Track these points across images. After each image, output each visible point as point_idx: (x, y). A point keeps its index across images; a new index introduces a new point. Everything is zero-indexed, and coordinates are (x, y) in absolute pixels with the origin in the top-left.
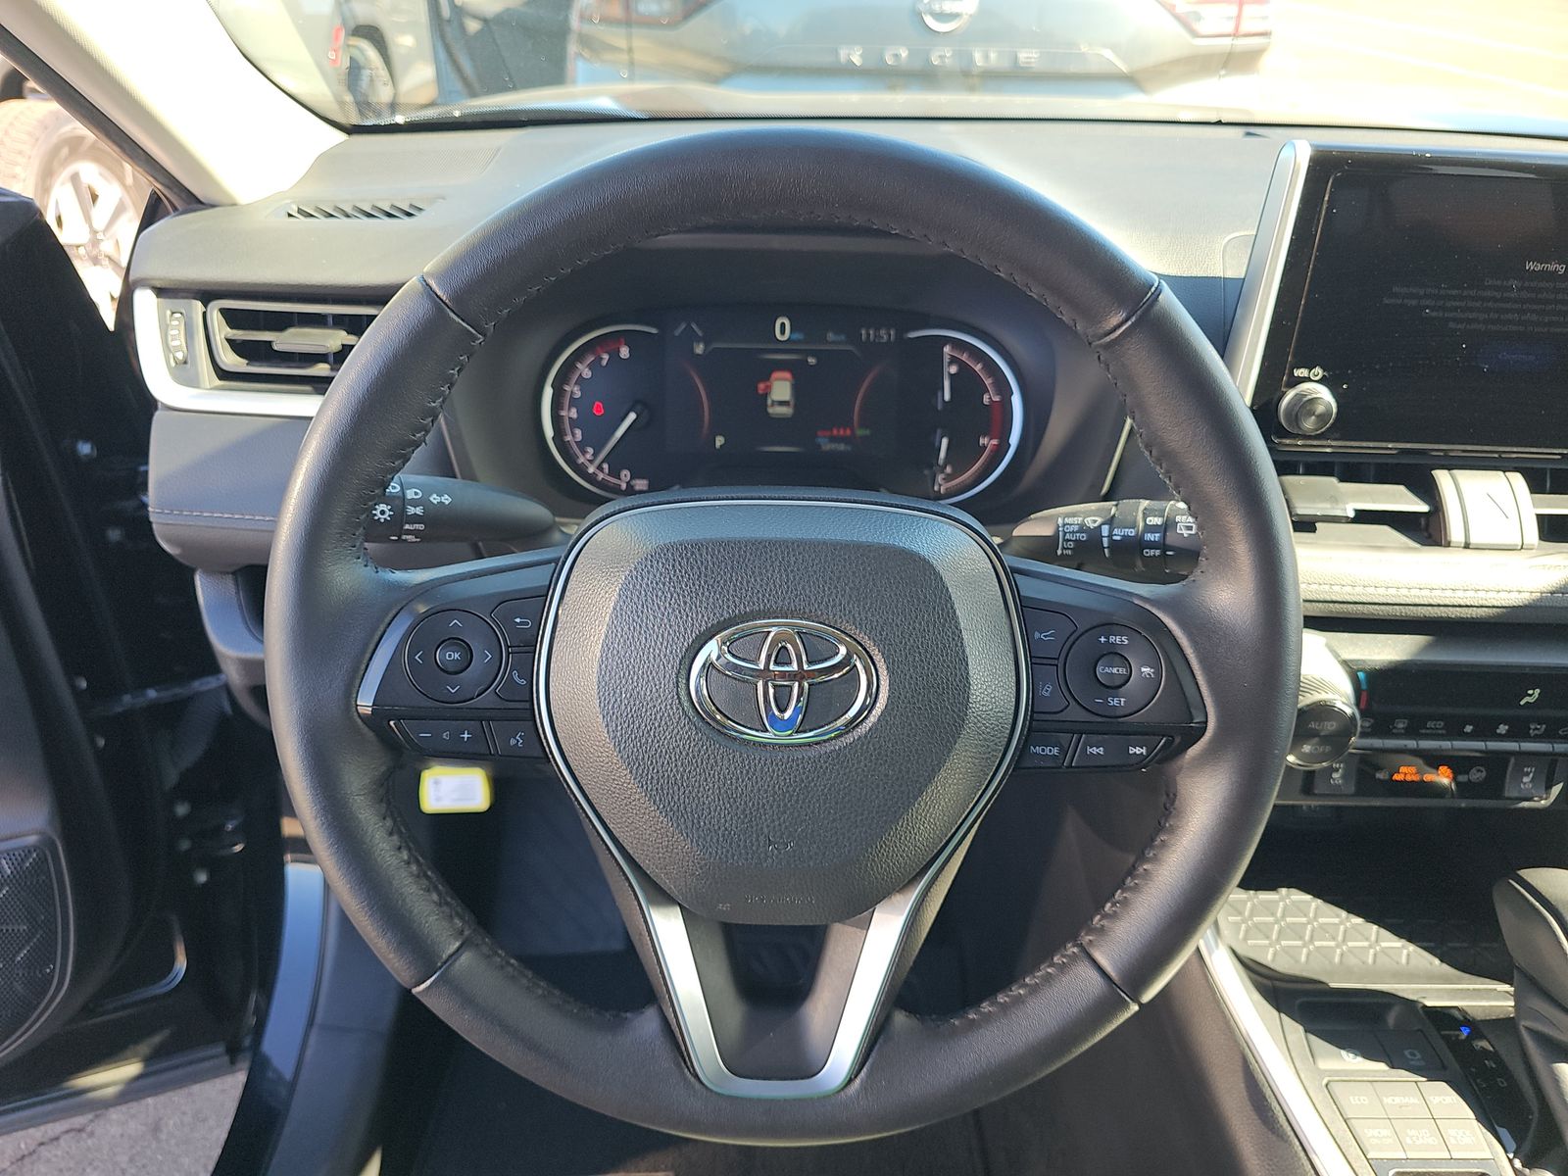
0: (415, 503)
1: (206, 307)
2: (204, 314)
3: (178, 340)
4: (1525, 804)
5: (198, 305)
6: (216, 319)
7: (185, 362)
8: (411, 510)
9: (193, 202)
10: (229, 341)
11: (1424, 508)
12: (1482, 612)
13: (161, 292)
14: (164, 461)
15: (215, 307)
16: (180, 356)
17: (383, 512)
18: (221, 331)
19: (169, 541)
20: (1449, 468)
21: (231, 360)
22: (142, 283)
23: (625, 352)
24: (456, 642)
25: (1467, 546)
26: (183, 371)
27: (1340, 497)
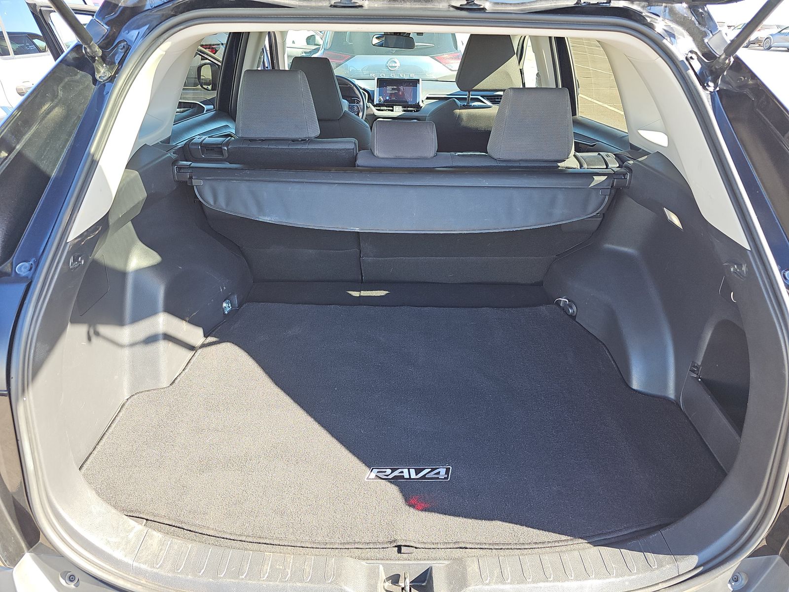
12: (395, 117)
25: (395, 112)
27: (385, 108)
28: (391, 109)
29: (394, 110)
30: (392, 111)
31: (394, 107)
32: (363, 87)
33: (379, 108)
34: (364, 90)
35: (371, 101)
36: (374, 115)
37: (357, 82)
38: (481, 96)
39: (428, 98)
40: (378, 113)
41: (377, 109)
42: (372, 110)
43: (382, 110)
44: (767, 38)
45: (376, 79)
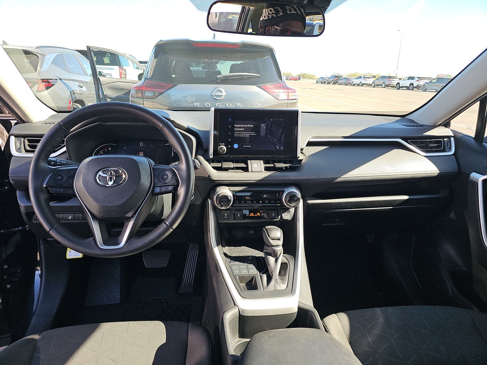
0: (58, 162)
1: (24, 139)
2: (24, 140)
3: (18, 145)
4: (274, 220)
5: (23, 139)
6: (26, 141)
7: (19, 149)
8: (58, 163)
9: (23, 122)
10: (28, 145)
11: (246, 166)
12: (253, 181)
13: (15, 136)
14: (13, 166)
15: (26, 139)
16: (18, 147)
17: (52, 163)
18: (27, 143)
19: (12, 180)
20: (250, 160)
21: (28, 148)
22: (12, 135)
23: (110, 149)
24: (60, 175)
25: (252, 172)
26: (19, 150)
27: (231, 165)
28: (243, 165)
29: (250, 170)
30: (246, 169)
31: (249, 161)
32: (186, 126)
33: (219, 165)
34: (189, 130)
35: (203, 152)
36: (209, 179)
37: (175, 116)
38: (403, 139)
39: (310, 144)
40: (216, 175)
41: (214, 168)
42: (204, 170)
43: (226, 169)
44: (424, 85)
45: (213, 109)
